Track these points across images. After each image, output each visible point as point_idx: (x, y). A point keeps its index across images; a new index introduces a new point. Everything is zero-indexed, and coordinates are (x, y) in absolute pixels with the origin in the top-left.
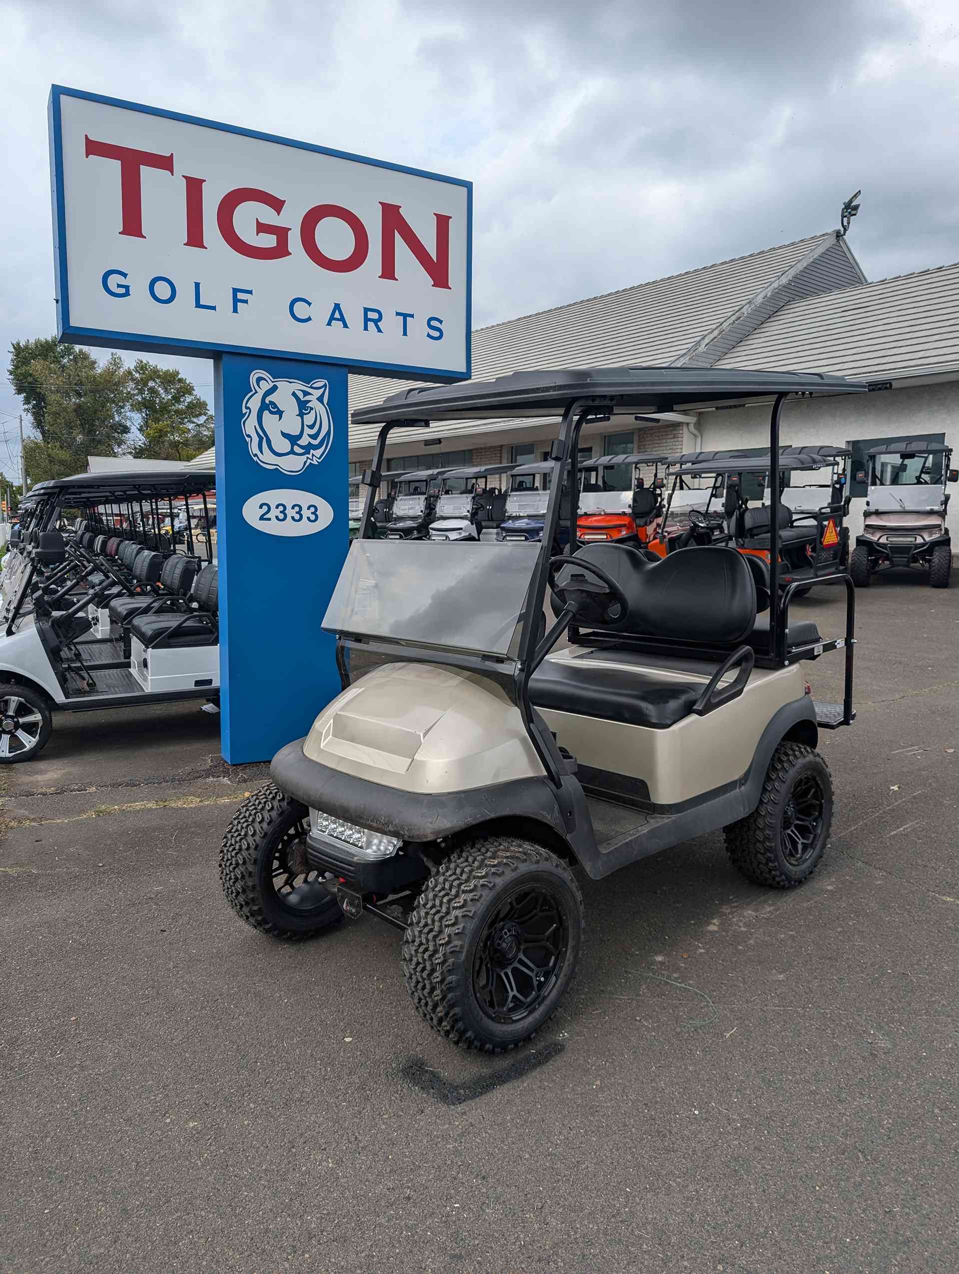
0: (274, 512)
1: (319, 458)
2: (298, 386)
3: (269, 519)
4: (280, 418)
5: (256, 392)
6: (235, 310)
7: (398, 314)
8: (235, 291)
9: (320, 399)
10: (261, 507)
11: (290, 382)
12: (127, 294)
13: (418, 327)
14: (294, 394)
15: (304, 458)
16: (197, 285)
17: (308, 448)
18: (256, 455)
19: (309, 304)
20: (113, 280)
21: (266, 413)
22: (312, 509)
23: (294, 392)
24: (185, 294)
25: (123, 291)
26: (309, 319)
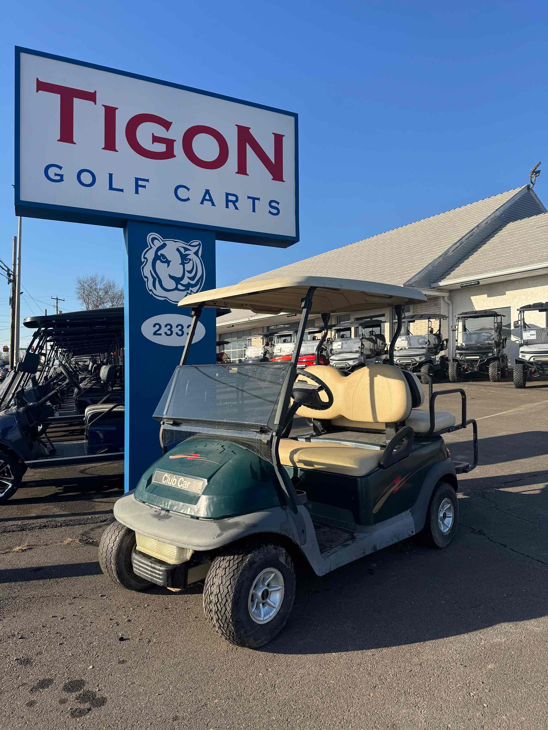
0: (164, 330)
2: (180, 244)
3: (160, 334)
4: (168, 266)
5: (151, 248)
6: (137, 192)
7: (249, 197)
8: (137, 180)
9: (196, 253)
10: (154, 326)
11: (175, 242)
12: (62, 180)
13: (262, 206)
15: (185, 293)
16: (111, 175)
17: (188, 286)
18: (151, 290)
19: (188, 189)
20: (52, 172)
21: (158, 262)
23: (178, 248)
24: (102, 181)
25: (58, 178)
26: (188, 199)
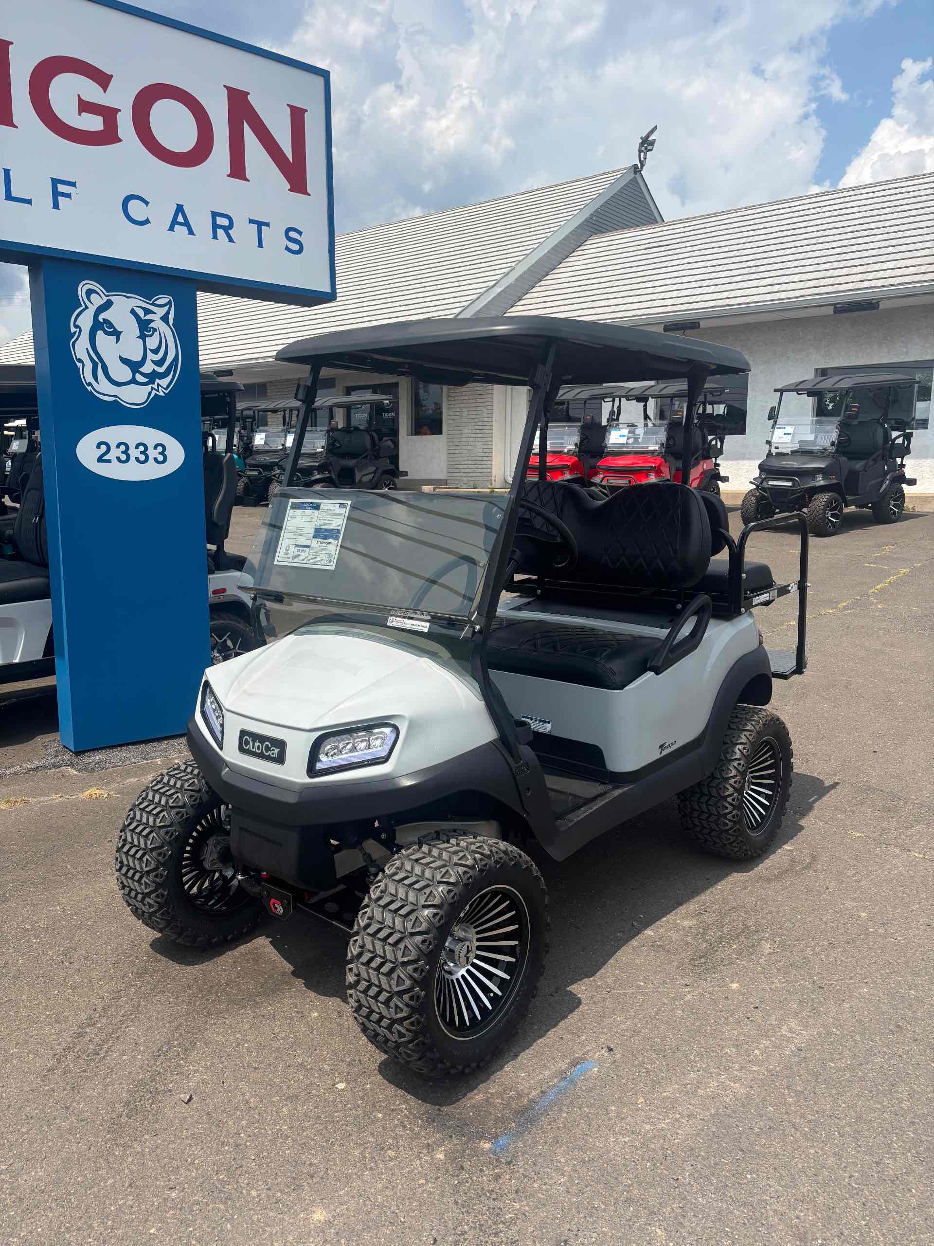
0: (115, 453)
1: (166, 389)
2: (136, 302)
3: (109, 461)
4: (118, 340)
5: (87, 307)
6: (56, 206)
7: (251, 221)
8: (55, 182)
9: (165, 319)
10: (98, 446)
11: (128, 297)
13: (274, 236)
14: (133, 312)
15: (148, 388)
16: (7, 172)
17: (152, 377)
18: (90, 384)
19: (147, 203)
21: (100, 333)
22: (160, 449)
23: (133, 309)
26: (147, 222)
